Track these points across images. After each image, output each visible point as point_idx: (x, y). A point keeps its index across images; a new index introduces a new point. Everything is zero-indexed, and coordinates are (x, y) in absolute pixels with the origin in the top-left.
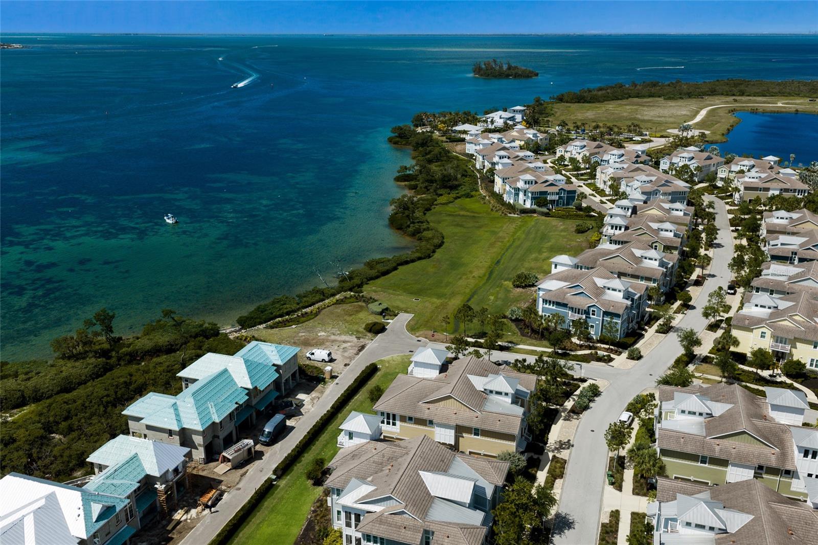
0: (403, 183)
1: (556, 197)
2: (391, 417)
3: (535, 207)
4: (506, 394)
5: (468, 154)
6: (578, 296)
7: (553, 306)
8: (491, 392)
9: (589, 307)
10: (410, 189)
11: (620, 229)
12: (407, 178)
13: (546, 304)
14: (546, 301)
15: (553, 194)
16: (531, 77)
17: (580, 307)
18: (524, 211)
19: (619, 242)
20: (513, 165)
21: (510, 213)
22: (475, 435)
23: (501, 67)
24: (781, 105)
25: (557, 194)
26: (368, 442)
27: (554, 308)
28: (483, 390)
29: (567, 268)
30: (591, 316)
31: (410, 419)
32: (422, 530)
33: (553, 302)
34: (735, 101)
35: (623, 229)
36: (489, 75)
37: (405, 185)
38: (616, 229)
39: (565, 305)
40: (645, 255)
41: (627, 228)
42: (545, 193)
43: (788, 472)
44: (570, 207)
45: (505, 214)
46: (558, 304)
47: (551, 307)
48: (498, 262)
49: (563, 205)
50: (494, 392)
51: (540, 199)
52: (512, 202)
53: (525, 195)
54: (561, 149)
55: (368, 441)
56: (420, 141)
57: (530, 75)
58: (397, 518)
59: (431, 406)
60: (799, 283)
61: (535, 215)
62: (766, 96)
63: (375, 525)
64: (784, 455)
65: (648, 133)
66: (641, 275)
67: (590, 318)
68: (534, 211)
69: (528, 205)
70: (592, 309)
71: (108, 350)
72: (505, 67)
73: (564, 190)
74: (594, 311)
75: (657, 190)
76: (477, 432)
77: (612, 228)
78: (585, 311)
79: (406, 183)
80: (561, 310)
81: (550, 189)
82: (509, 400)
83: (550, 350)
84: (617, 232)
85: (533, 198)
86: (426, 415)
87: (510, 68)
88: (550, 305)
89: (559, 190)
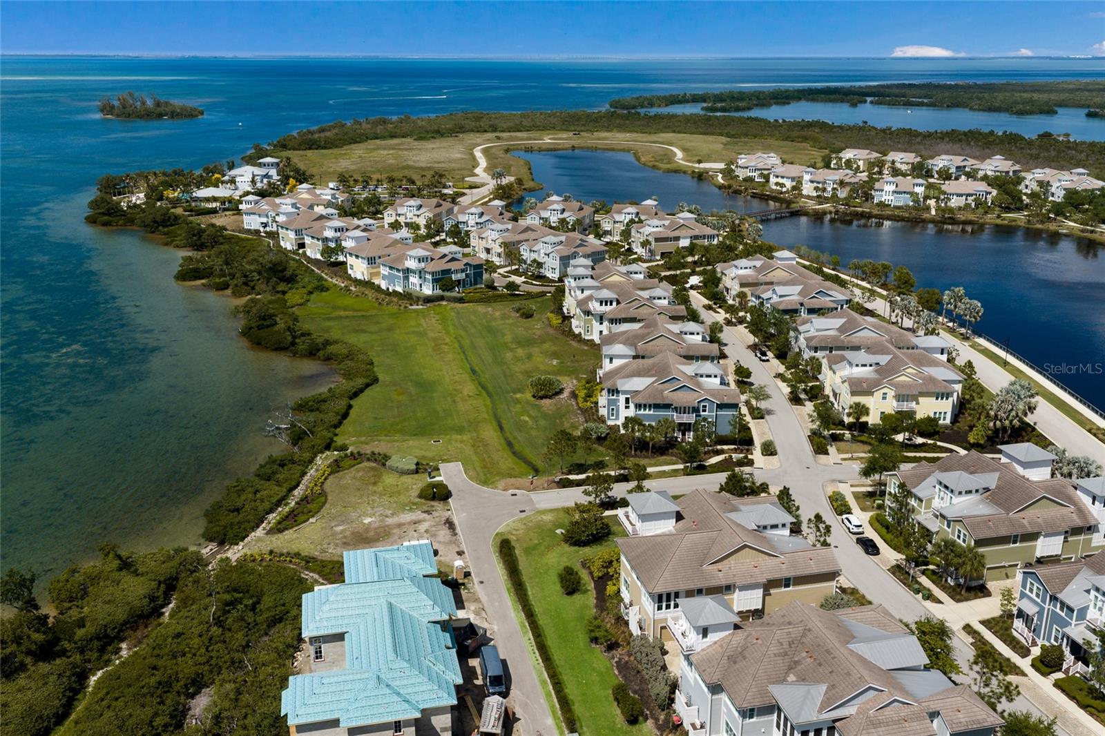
0: (199, 282)
1: (461, 276)
2: (664, 598)
3: (438, 292)
4: (784, 525)
5: (249, 230)
6: (678, 392)
7: (650, 410)
8: (765, 527)
9: (698, 402)
10: (217, 290)
11: (611, 304)
12: (197, 274)
13: (640, 410)
14: (640, 406)
15: (457, 271)
16: (196, 116)
17: (687, 405)
18: (428, 300)
19: (616, 320)
20: (368, 240)
21: (411, 305)
22: (785, 587)
23: (144, 103)
24: (549, 141)
25: (463, 271)
26: (733, 634)
27: (651, 412)
28: (756, 528)
29: (627, 360)
30: (702, 413)
31: (700, 592)
32: (925, 714)
33: (650, 406)
34: (498, 138)
35: (614, 304)
36: (129, 115)
37: (203, 285)
38: (606, 305)
39: (667, 406)
40: (685, 330)
41: (618, 303)
42: (448, 272)
43: (1089, 528)
44: (478, 286)
45: (406, 307)
46: (657, 406)
47: (647, 412)
48: (474, 371)
49: (471, 286)
50: (769, 527)
51: (443, 280)
52: (399, 289)
53: (420, 278)
54: (390, 212)
55: (731, 632)
56: (159, 218)
57: (194, 113)
58: (887, 711)
59: (719, 566)
60: (855, 335)
61: (444, 303)
62: (521, 131)
63: (870, 731)
64: (1081, 511)
65: (450, 184)
66: (698, 354)
67: (700, 416)
68: (442, 298)
69: (428, 290)
70: (702, 404)
71: (48, 642)
72: (150, 103)
73: (470, 265)
74: (705, 406)
75: (575, 252)
76: (787, 582)
77: (601, 304)
78: (693, 408)
79: (203, 281)
80: (663, 413)
81: (453, 266)
82: (787, 532)
83: (681, 466)
84: (608, 308)
85: (435, 281)
86: (721, 580)
87: (158, 104)
88: (645, 410)
89: (465, 265)
